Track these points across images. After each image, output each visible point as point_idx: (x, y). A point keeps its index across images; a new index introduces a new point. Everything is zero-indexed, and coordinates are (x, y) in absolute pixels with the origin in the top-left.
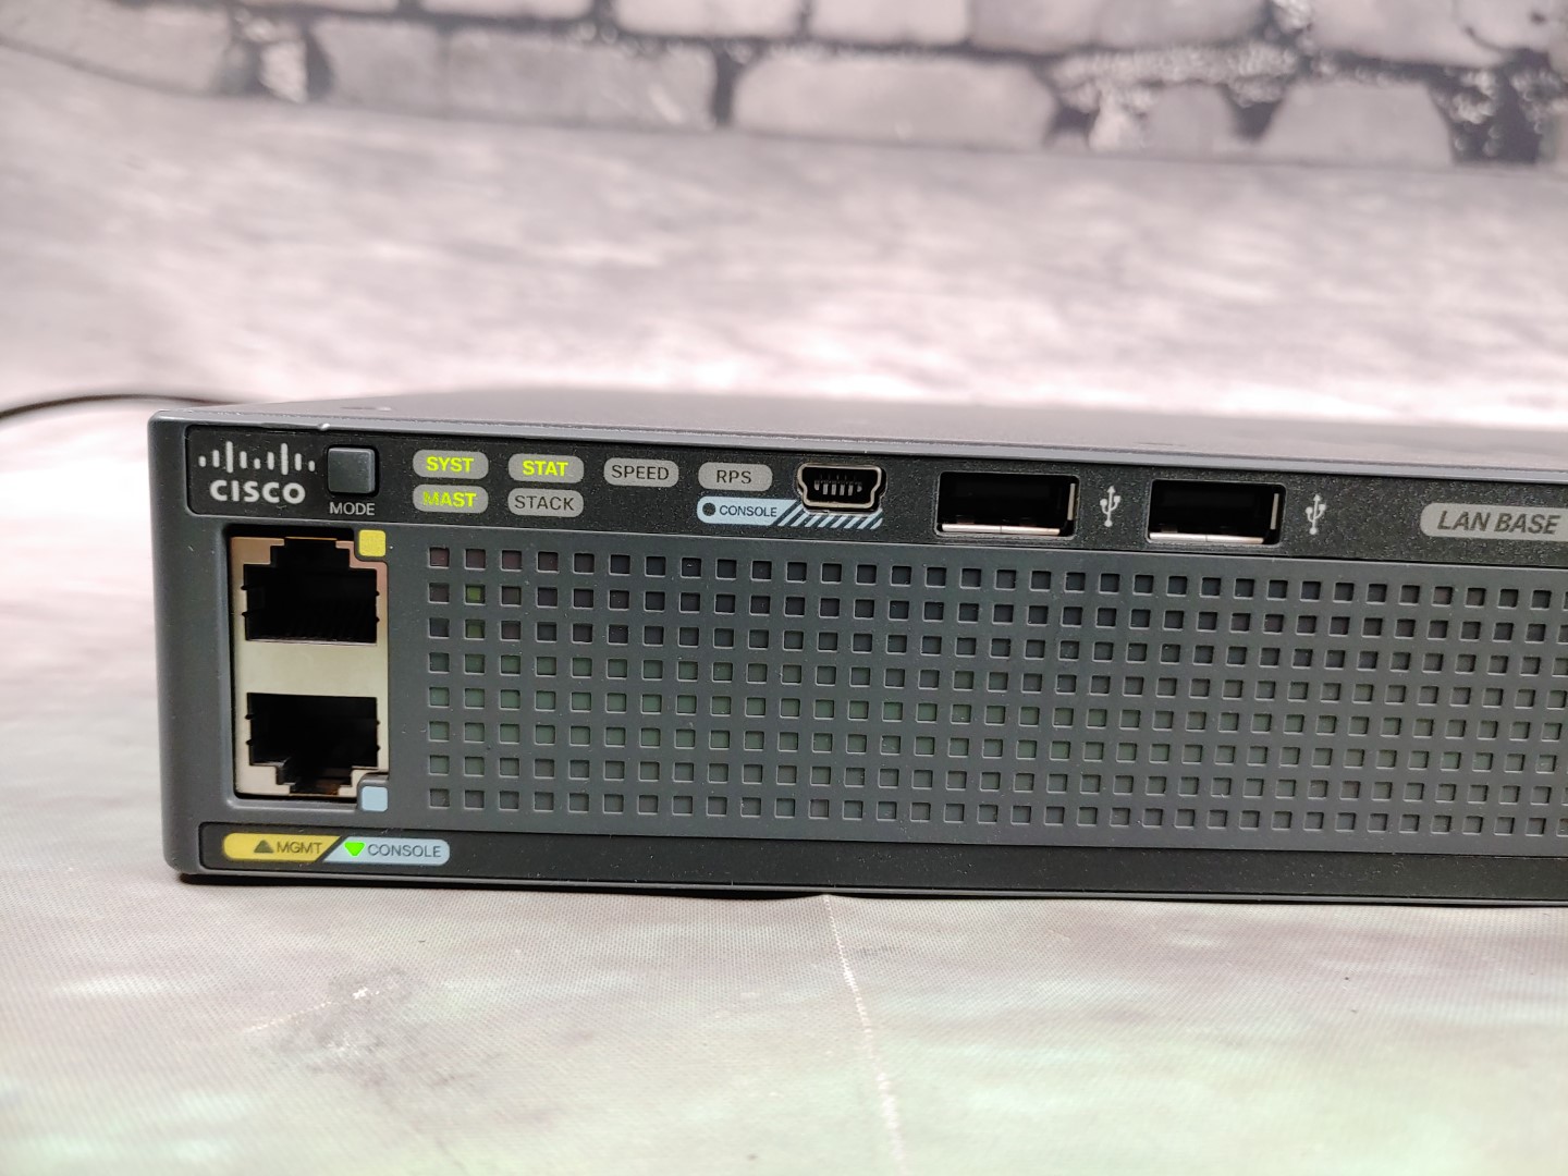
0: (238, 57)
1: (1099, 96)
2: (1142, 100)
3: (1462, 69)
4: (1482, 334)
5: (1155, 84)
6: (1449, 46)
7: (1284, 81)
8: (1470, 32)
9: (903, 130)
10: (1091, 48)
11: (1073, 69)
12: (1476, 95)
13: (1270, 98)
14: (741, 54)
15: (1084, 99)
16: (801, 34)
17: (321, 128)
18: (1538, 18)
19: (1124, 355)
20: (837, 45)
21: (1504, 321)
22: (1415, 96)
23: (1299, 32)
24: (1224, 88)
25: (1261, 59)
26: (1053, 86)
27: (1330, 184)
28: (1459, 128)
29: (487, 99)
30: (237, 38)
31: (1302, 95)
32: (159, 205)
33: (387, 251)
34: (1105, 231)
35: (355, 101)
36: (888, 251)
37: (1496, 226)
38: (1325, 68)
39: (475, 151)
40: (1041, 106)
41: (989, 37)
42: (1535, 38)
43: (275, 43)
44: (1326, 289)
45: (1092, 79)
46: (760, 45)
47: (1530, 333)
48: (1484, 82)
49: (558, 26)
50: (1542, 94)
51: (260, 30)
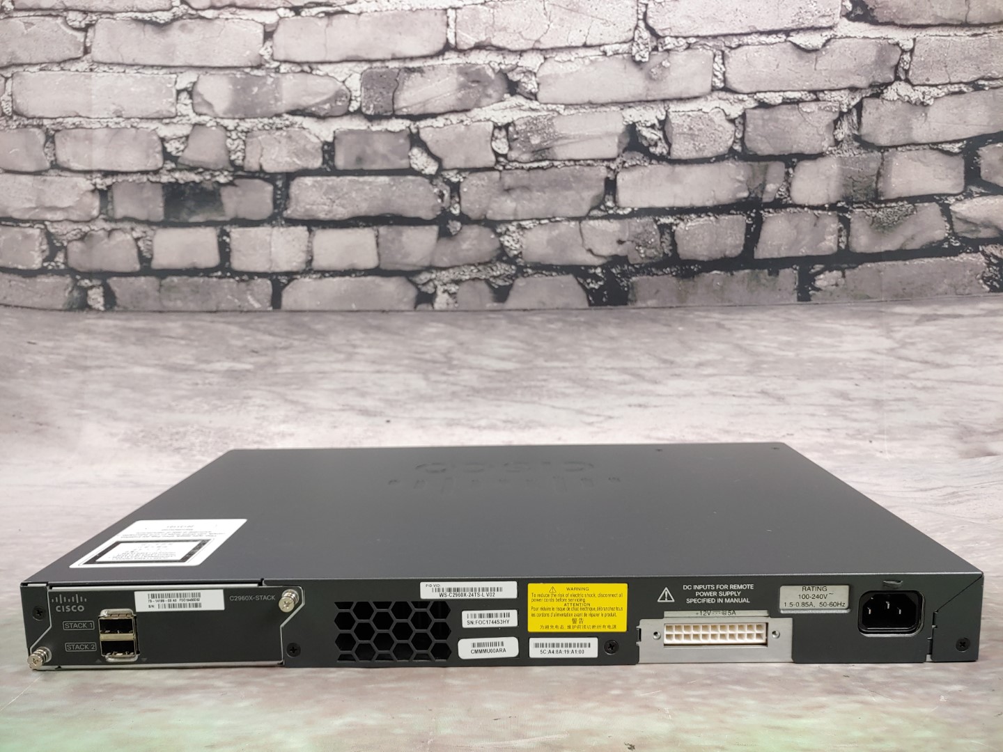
0: (76, 294)
1: (436, 287)
2: (453, 288)
3: (589, 267)
4: (614, 377)
5: (457, 282)
6: (583, 258)
7: (512, 277)
8: (590, 251)
9: (354, 307)
10: (429, 269)
11: (424, 277)
12: (595, 278)
13: (507, 284)
14: (284, 280)
15: (429, 289)
16: (308, 269)
17: (111, 322)
18: (620, 242)
19: (454, 395)
20: (323, 273)
21: (624, 371)
22: (569, 279)
23: (516, 257)
24: (487, 281)
25: (501, 269)
26: (415, 284)
27: (537, 318)
28: (589, 292)
29: (179, 304)
30: (76, 286)
31: (520, 282)
32: (41, 359)
33: (138, 370)
34: (443, 343)
35: (125, 310)
36: (350, 357)
37: (613, 332)
38: (530, 271)
39: (175, 326)
40: (412, 293)
41: (387, 266)
42: (620, 250)
43: (92, 287)
44: (540, 362)
45: (431, 280)
46: (291, 275)
47: (638, 376)
48: (599, 271)
49: (207, 272)
50: (625, 274)
51: (86, 283)
